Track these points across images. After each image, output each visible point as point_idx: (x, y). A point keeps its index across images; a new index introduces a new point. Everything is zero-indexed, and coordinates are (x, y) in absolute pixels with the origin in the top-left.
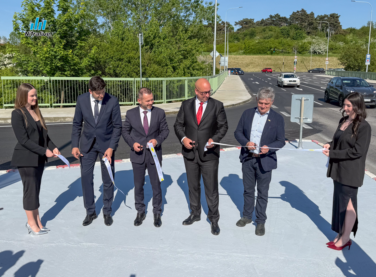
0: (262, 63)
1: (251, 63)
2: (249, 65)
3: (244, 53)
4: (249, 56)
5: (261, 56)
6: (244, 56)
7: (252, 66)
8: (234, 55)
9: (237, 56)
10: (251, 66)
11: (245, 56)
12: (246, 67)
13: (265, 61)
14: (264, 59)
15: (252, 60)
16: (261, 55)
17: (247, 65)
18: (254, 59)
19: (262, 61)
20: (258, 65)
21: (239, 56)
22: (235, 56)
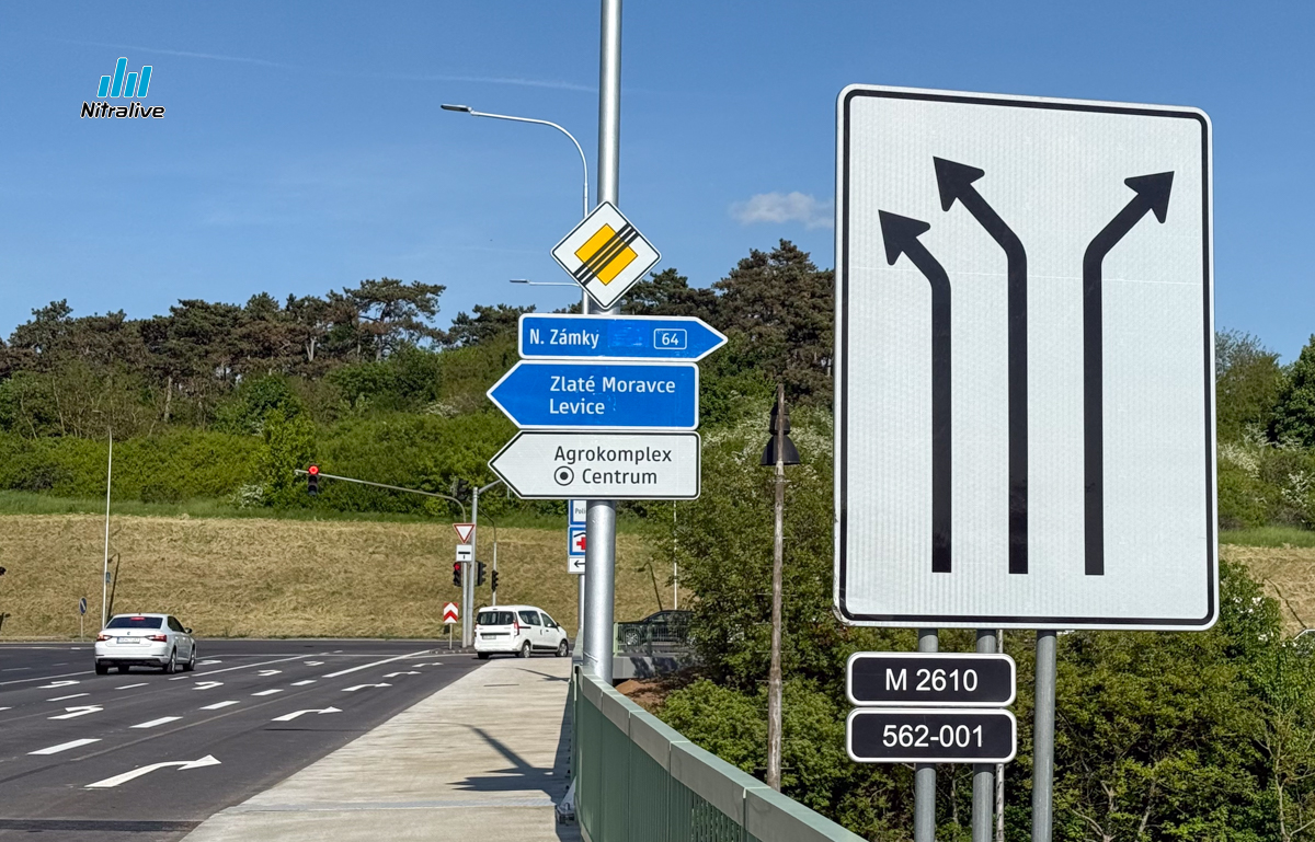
0: (370, 575)
1: (298, 576)
2: (280, 592)
3: (269, 503)
4: (297, 525)
5: (379, 528)
6: (260, 522)
7: (296, 593)
8: (193, 515)
9: (213, 523)
10: (289, 598)
11: (271, 523)
12: (257, 600)
13: (398, 561)
14: (394, 548)
15: (313, 550)
16: (380, 520)
17: (267, 589)
18: (320, 549)
19: (379, 564)
20: (347, 591)
21: (226, 523)
22: (199, 522)
